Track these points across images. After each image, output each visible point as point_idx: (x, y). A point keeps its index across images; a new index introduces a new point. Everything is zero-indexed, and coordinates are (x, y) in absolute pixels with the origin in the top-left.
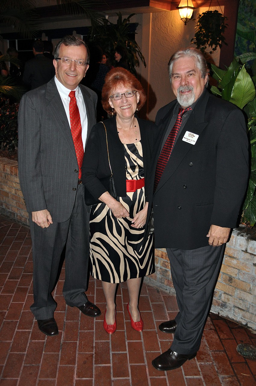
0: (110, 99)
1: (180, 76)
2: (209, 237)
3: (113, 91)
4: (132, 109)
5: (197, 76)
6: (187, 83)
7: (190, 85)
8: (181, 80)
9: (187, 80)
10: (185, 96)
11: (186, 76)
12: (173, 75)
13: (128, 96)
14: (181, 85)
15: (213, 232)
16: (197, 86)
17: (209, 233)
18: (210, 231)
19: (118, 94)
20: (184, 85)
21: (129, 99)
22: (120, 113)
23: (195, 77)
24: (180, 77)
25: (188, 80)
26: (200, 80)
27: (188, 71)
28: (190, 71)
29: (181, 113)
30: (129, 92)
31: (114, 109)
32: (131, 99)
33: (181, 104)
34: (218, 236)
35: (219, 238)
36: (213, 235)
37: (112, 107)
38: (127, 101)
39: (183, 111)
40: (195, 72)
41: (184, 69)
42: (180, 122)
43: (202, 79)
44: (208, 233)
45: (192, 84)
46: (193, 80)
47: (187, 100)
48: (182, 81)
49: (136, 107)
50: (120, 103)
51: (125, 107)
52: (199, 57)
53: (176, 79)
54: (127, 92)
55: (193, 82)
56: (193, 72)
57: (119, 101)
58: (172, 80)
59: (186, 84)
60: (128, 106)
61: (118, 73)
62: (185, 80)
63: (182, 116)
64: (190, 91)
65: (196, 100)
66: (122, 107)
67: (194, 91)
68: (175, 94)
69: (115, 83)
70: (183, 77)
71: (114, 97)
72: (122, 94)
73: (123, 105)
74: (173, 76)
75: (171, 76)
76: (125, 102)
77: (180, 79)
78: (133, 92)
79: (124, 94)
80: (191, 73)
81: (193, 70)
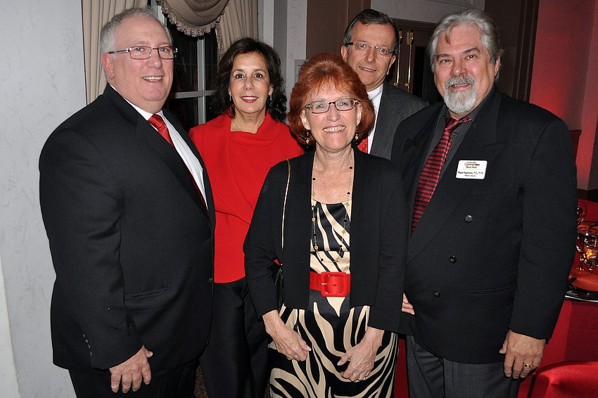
0: (304, 112)
1: (451, 59)
2: (505, 354)
3: (313, 96)
4: (346, 134)
5: (482, 60)
6: (463, 71)
7: (469, 75)
8: (454, 66)
9: (464, 67)
10: (458, 95)
11: (461, 59)
12: (438, 57)
13: (342, 107)
14: (453, 75)
15: (511, 345)
16: (482, 78)
17: (505, 346)
18: (506, 342)
19: (323, 101)
20: (458, 75)
21: (342, 113)
22: (322, 140)
23: (479, 60)
24: (451, 61)
25: (465, 65)
26: (487, 67)
27: (466, 50)
28: (469, 51)
29: (450, 127)
30: (345, 101)
31: (310, 131)
32: (346, 115)
33: (450, 108)
34: (523, 353)
35: (525, 357)
36: (513, 349)
37: (307, 127)
38: (339, 118)
39: (456, 123)
40: (479, 51)
41: (458, 47)
42: (449, 141)
43: (490, 65)
44: (501, 347)
45: (472, 73)
46: (475, 67)
47: (462, 101)
48: (455, 68)
49: (353, 133)
50: (323, 120)
51: (333, 129)
52: (487, 27)
53: (444, 65)
54: (340, 99)
55: (475, 70)
56: (475, 52)
57: (322, 117)
58: (435, 67)
59: (462, 74)
60: (340, 128)
61: (326, 62)
62: (461, 66)
63: (451, 131)
64: (468, 84)
65: (479, 102)
66: (326, 128)
67: (476, 85)
68: (440, 91)
69: (318, 81)
70: (457, 61)
71: (314, 107)
72: (330, 103)
73: (329, 125)
74: (437, 60)
75: (434, 59)
76: (334, 118)
77: (451, 65)
78: (352, 102)
79: (334, 103)
80: (471, 53)
81: (475, 49)
